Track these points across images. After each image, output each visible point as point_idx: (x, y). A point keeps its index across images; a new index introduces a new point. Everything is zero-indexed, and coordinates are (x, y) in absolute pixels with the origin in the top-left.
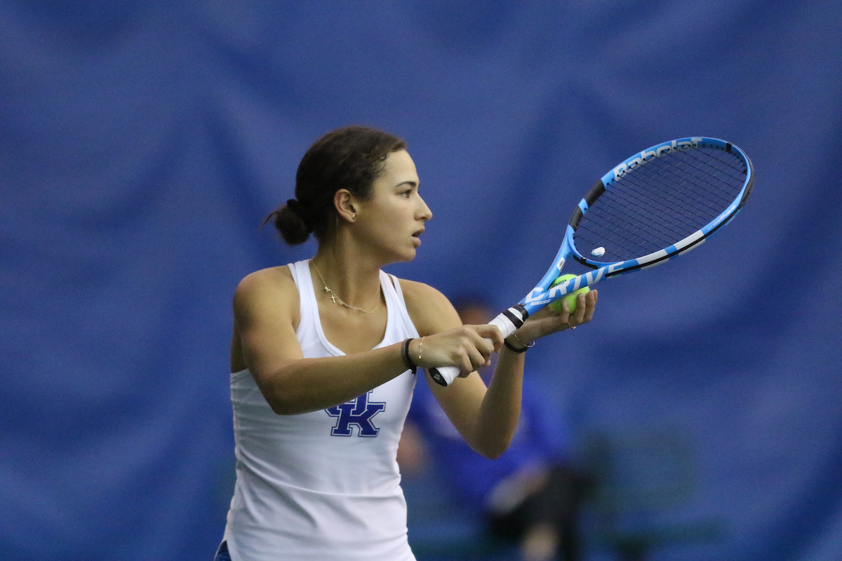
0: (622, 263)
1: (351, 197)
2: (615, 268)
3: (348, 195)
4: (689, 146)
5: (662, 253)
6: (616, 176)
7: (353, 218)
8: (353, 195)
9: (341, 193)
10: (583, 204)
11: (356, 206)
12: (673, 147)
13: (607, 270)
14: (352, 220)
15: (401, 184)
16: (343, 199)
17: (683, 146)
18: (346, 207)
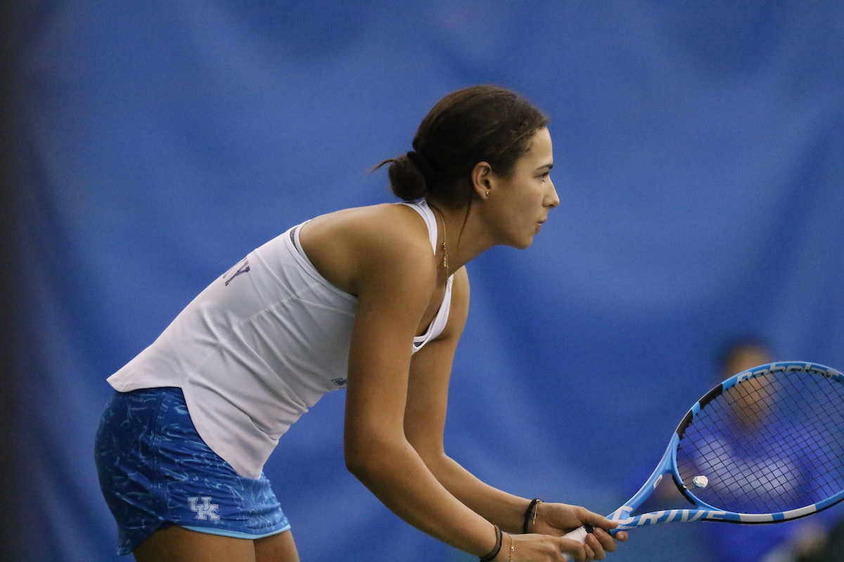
0: (723, 512)
1: (491, 172)
2: (715, 516)
3: (487, 170)
4: (823, 374)
5: (768, 516)
6: (738, 381)
7: (487, 195)
8: (493, 170)
9: (482, 166)
10: (695, 407)
11: (492, 182)
12: (806, 368)
13: (705, 514)
14: (484, 196)
15: (542, 167)
16: (481, 172)
17: (816, 372)
18: (483, 180)
